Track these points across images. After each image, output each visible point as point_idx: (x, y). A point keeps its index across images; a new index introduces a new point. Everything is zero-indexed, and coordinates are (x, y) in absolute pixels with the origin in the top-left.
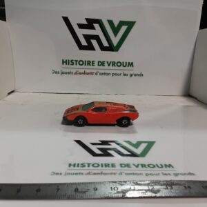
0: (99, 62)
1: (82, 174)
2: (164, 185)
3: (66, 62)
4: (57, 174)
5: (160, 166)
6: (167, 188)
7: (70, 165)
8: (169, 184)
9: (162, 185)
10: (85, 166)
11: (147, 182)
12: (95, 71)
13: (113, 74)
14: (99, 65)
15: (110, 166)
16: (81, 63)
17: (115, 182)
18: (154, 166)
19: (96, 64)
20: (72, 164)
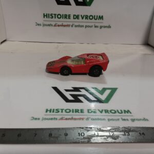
0: (74, 15)
1: (56, 119)
2: (122, 131)
3: (47, 16)
4: (36, 119)
5: (120, 112)
6: (125, 135)
7: (47, 111)
8: (127, 131)
9: (120, 132)
10: (58, 112)
11: (109, 128)
12: (71, 24)
13: (86, 27)
14: (74, 18)
15: (80, 111)
16: (60, 16)
17: (83, 128)
18: (115, 112)
19: (72, 17)
20: (49, 109)
